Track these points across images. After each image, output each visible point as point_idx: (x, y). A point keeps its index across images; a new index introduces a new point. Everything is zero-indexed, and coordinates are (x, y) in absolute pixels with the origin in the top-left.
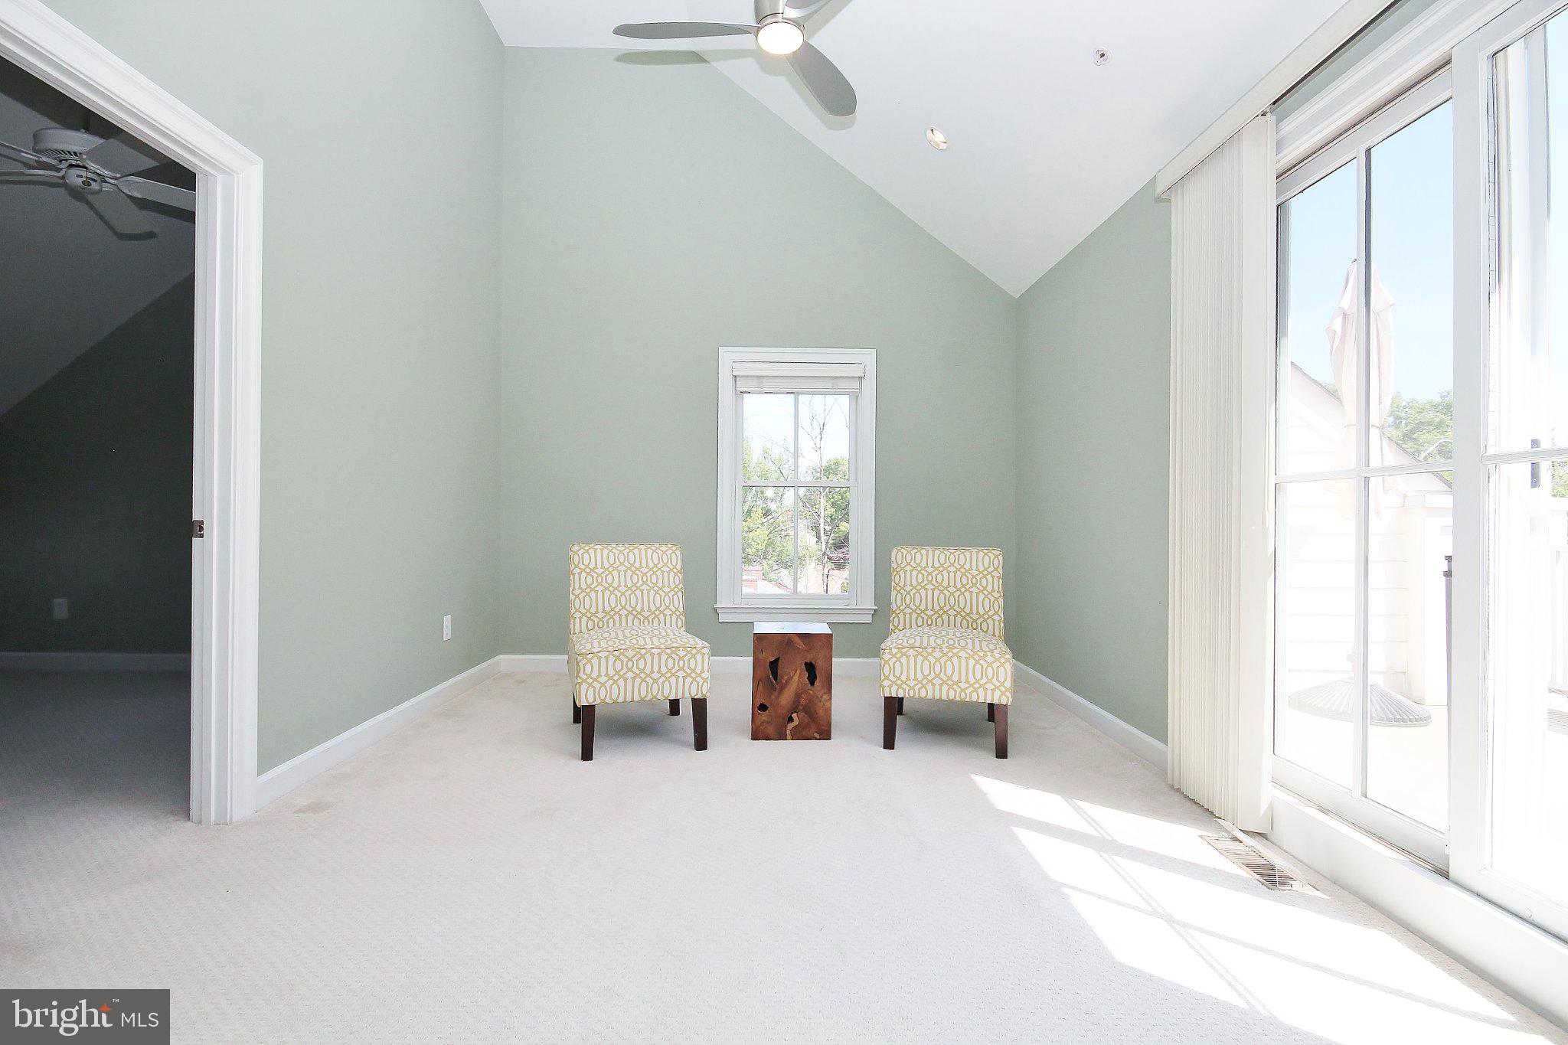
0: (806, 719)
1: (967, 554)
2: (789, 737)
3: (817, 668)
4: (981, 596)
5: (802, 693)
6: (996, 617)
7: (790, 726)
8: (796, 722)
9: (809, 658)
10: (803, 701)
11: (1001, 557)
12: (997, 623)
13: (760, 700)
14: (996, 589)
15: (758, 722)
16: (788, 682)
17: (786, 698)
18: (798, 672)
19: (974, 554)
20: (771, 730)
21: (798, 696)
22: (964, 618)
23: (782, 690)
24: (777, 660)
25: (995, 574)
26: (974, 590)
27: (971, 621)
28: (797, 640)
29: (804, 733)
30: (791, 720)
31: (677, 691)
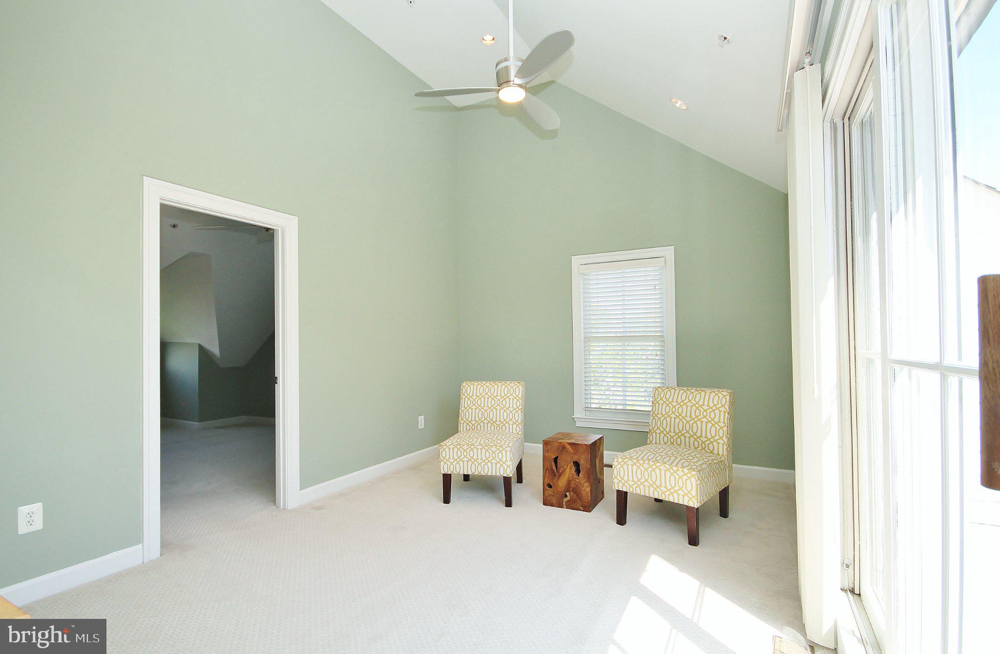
0: (575, 496)
1: (703, 394)
2: (565, 506)
3: (580, 465)
4: (709, 425)
5: (571, 480)
6: (721, 441)
7: (565, 500)
8: (568, 498)
9: (575, 458)
10: (572, 485)
11: (728, 397)
12: (721, 445)
13: (546, 482)
14: (722, 420)
15: (546, 495)
16: (563, 471)
17: (562, 483)
18: (569, 466)
19: (708, 394)
20: (554, 501)
21: (569, 482)
22: (696, 440)
23: (560, 476)
24: (557, 457)
25: (722, 409)
26: (704, 420)
27: (700, 442)
28: (568, 447)
29: (574, 505)
30: (566, 496)
31: (492, 470)
